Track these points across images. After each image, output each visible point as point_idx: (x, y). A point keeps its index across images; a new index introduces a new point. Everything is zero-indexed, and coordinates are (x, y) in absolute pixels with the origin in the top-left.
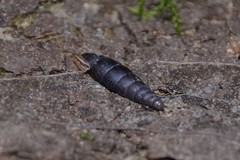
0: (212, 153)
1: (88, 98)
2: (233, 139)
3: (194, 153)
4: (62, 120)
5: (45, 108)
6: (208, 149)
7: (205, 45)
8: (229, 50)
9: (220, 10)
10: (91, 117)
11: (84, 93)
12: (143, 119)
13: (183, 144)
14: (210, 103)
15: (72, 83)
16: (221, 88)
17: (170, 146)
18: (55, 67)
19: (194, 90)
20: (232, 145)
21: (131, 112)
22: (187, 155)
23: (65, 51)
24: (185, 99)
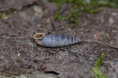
0: (73, 72)
1: (25, 47)
2: (85, 68)
3: (65, 71)
4: (10, 54)
5: (4, 49)
6: (72, 71)
7: (86, 33)
8: (95, 36)
9: (97, 22)
10: (24, 55)
11: (23, 45)
12: (47, 57)
13: (61, 67)
14: (80, 55)
15: (19, 41)
16: (87, 50)
17: (56, 68)
18: (14, 34)
19: (75, 50)
20: (84, 70)
21: (43, 55)
22: (62, 71)
23: (20, 30)
24: (70, 52)
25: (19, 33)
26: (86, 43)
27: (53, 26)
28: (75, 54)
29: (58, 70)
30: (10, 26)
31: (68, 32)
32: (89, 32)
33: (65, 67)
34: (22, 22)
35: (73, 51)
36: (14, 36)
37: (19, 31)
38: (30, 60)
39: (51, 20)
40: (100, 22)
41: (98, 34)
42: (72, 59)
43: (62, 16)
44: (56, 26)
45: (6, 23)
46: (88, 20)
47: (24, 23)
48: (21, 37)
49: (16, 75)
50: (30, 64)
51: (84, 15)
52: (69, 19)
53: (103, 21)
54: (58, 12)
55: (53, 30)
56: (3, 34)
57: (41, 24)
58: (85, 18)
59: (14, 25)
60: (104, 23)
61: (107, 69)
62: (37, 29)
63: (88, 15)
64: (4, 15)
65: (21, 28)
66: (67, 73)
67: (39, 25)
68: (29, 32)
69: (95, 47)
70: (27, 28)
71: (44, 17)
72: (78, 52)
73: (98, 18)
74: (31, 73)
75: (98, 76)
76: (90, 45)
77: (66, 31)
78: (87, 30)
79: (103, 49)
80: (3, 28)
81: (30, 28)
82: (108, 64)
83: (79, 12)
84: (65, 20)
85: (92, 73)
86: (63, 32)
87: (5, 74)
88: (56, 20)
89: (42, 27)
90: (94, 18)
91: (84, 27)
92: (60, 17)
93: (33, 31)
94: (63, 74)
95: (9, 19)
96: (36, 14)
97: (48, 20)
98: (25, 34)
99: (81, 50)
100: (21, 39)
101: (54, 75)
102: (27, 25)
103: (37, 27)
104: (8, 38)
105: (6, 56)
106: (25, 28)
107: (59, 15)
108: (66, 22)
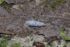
25: (28, 14)
26: (59, 18)
27: (44, 10)
28: (53, 24)
29: (45, 33)
30: (24, 10)
31: (51, 13)
32: (61, 12)
33: (48, 31)
34: (29, 8)
35: (52, 23)
36: (25, 16)
37: (28, 13)
38: (32, 28)
39: (43, 7)
40: (66, 7)
41: (65, 14)
42: (52, 27)
43: (48, 5)
44: (45, 9)
45: (22, 9)
46: (61, 6)
47: (30, 8)
48: (29, 16)
49: (25, 36)
50: (32, 30)
51: (59, 4)
52: (52, 6)
53: (68, 6)
54: (47, 3)
55: (44, 12)
56: (20, 15)
57: (39, 9)
58: (59, 5)
59: (26, 10)
60: (68, 7)
61: (68, 32)
62: (37, 11)
63: (61, 3)
64: (21, 5)
65: (29, 11)
66: (49, 35)
67: (37, 9)
68: (32, 13)
69: (63, 21)
70: (32, 11)
71: (40, 5)
72: (55, 23)
73: (65, 5)
74: (32, 35)
75: (63, 36)
76: (61, 19)
77: (50, 12)
78: (60, 12)
79: (66, 22)
80: (20, 12)
81: (33, 11)
82: (68, 30)
83: (56, 2)
84: (50, 6)
85: (60, 35)
86: (48, 13)
87: (20, 36)
88: (46, 6)
89: (39, 10)
90: (64, 5)
91: (59, 10)
92: (47, 5)
93: (34, 12)
94: (47, 35)
95: (23, 6)
96: (36, 4)
97: (42, 7)
98: (31, 14)
99: (56, 22)
100: (29, 17)
101: (43, 36)
102: (32, 10)
103: (37, 10)
104: (22, 17)
105: (21, 26)
106: (31, 11)
107: (47, 4)
108: (50, 7)
